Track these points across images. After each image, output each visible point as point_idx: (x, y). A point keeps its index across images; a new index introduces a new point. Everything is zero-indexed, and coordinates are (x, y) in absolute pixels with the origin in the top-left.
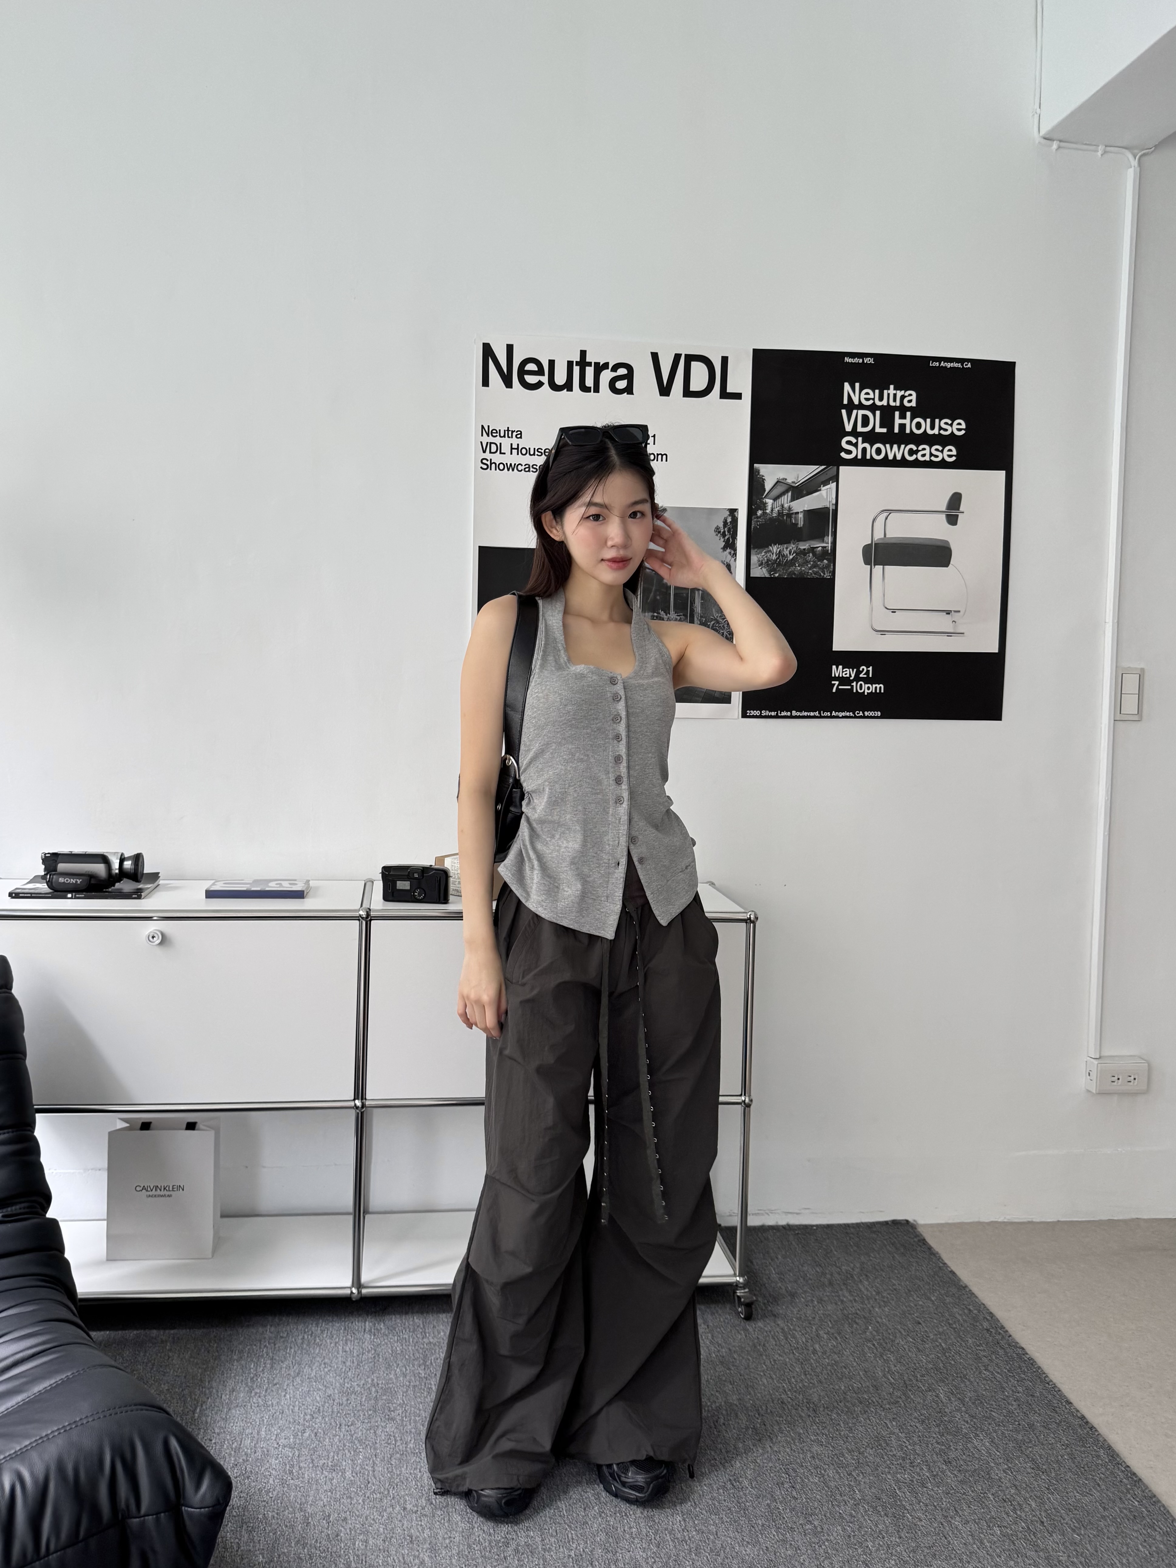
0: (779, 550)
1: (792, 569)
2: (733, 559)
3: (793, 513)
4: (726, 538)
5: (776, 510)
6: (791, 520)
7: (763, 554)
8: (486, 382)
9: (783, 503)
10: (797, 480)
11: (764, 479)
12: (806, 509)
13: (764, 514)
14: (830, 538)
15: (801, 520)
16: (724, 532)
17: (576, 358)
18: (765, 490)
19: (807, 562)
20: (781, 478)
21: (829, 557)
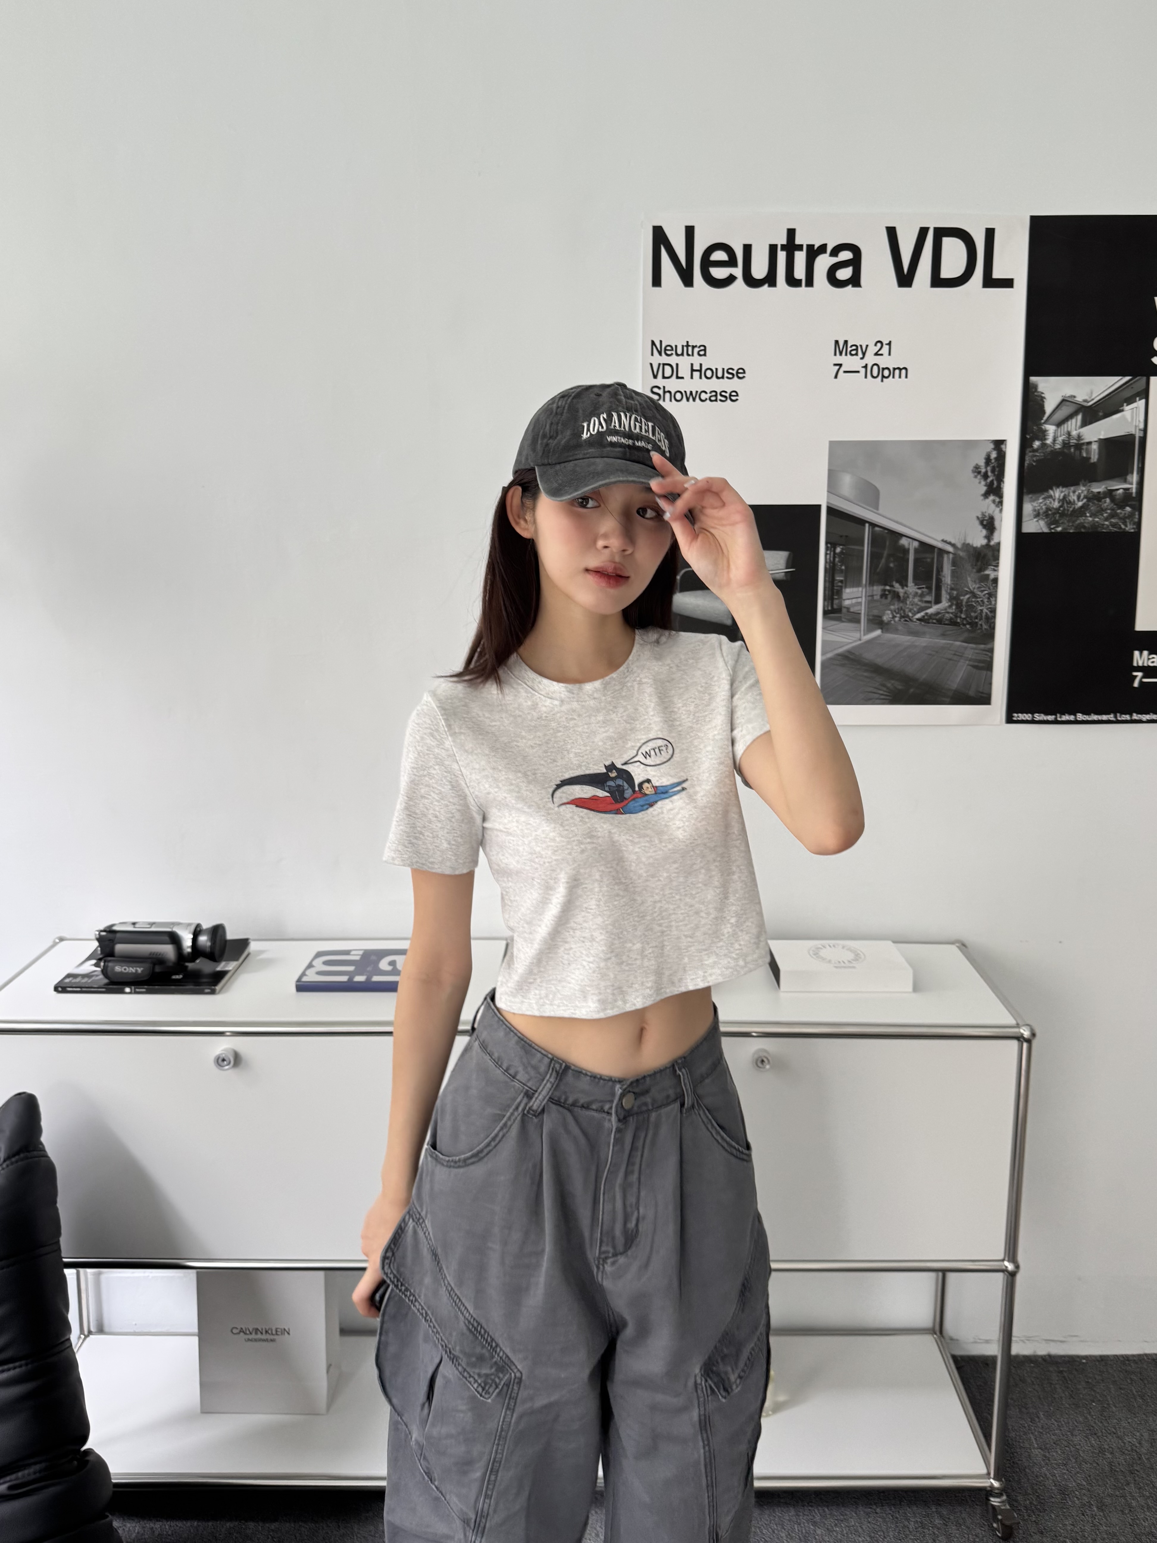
0: (1062, 495)
1: (1081, 520)
2: (998, 509)
3: (1083, 444)
4: (989, 480)
5: (1060, 439)
6: (1081, 452)
7: (1041, 501)
8: (657, 281)
9: (1069, 429)
10: (1092, 396)
11: (1044, 398)
12: (1102, 437)
13: (1044, 445)
14: (1135, 477)
15: (1094, 453)
16: (986, 473)
17: (782, 240)
18: (1044, 412)
19: (1102, 510)
20: (1068, 395)
21: (1134, 503)
